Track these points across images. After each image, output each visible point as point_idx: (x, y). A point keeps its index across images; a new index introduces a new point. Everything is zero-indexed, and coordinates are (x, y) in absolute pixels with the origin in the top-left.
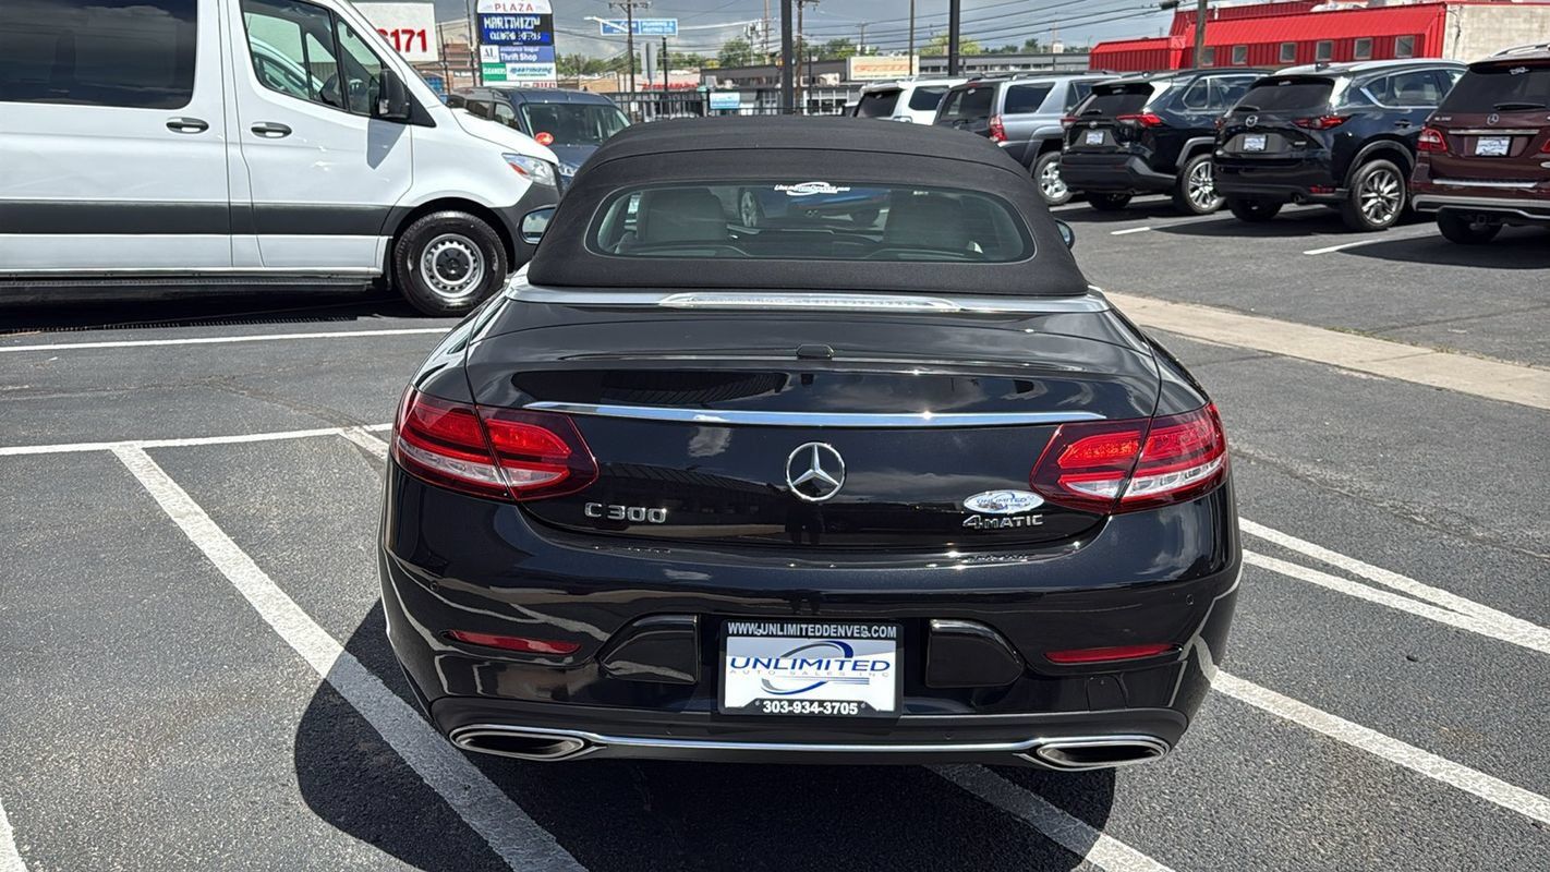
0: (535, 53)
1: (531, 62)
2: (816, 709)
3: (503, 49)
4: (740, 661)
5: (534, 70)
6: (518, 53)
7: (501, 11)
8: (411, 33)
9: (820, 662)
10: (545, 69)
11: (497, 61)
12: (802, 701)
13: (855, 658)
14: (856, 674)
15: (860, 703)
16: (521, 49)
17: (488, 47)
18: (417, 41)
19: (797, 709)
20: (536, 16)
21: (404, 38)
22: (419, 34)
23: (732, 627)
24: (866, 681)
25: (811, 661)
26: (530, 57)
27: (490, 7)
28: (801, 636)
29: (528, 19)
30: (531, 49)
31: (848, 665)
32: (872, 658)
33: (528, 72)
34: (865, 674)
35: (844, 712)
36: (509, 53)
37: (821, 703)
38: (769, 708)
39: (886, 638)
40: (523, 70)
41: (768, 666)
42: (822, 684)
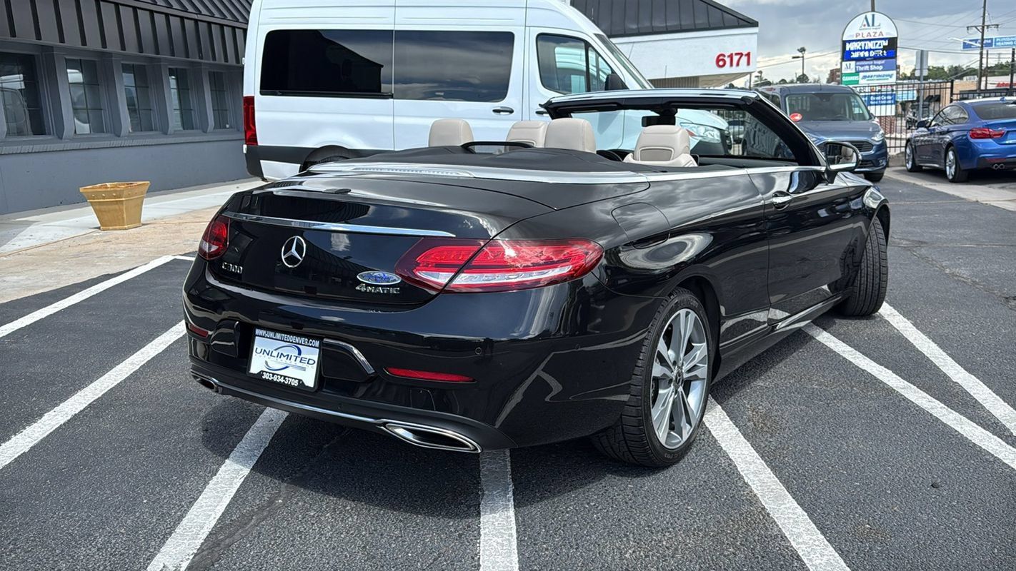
0: (881, 65)
1: (878, 70)
2: (282, 380)
3: (858, 63)
4: (259, 351)
5: (880, 76)
6: (869, 65)
7: (860, 38)
8: (741, 55)
9: (288, 355)
10: (889, 75)
11: (854, 71)
12: (278, 375)
13: (301, 356)
14: (301, 365)
15: (300, 380)
16: (871, 62)
17: (848, 63)
18: (744, 59)
19: (275, 379)
20: (885, 39)
21: (736, 58)
22: (746, 55)
23: (258, 331)
24: (304, 369)
25: (285, 355)
26: (878, 68)
27: (853, 36)
28: (281, 340)
29: (879, 42)
30: (879, 62)
31: (299, 359)
33: (875, 78)
34: (304, 365)
35: (293, 384)
36: (862, 66)
37: (285, 377)
38: (266, 376)
39: (314, 347)
40: (872, 76)
41: (268, 354)
42: (287, 367)
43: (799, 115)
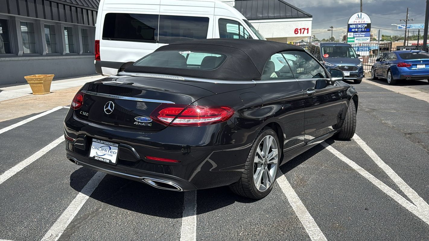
0: (364, 34)
1: (363, 37)
2: (103, 160)
3: (354, 34)
4: (94, 147)
5: (363, 39)
6: (359, 34)
7: (355, 23)
8: (305, 29)
9: (105, 150)
10: (367, 39)
11: (352, 37)
13: (111, 150)
14: (110, 154)
15: (110, 160)
16: (360, 33)
17: (350, 33)
18: (306, 31)
19: (100, 159)
20: (366, 24)
21: (302, 30)
22: (307, 29)
23: (93, 140)
24: (112, 156)
25: (104, 149)
26: (362, 36)
27: (352, 22)
28: (103, 144)
29: (363, 25)
30: (363, 33)
31: (110, 152)
32: (114, 151)
33: (361, 40)
34: (112, 154)
35: (107, 162)
36: (356, 35)
37: (104, 159)
38: (96, 158)
39: (116, 147)
41: (97, 149)
42: (105, 155)
43: (327, 55)
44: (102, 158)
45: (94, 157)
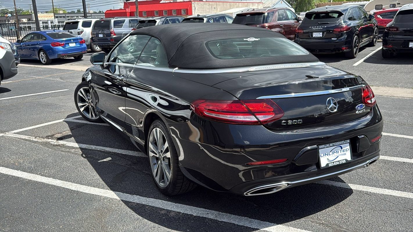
2: (338, 163)
4: (322, 155)
9: (337, 151)
12: (335, 162)
13: (343, 149)
14: (344, 153)
15: (345, 159)
19: (335, 164)
23: (320, 147)
24: (345, 154)
25: (335, 152)
28: (333, 146)
31: (342, 151)
32: (345, 148)
35: (343, 163)
37: (339, 161)
38: (330, 165)
39: (348, 143)
41: (327, 155)
42: (338, 157)
44: (337, 162)
45: (328, 164)
